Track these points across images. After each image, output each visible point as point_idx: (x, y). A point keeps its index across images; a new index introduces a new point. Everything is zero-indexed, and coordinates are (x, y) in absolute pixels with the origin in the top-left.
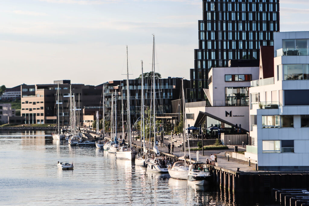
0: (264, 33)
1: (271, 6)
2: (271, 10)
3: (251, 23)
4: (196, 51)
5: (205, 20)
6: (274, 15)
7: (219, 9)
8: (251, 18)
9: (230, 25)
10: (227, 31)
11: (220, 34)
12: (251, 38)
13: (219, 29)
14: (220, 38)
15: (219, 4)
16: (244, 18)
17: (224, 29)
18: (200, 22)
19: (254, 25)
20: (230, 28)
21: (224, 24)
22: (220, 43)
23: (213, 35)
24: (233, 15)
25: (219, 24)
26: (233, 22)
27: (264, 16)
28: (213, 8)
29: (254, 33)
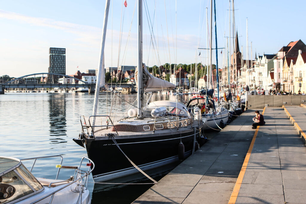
0: (63, 70)
5: (51, 67)
6: (65, 66)
10: (55, 69)
16: (58, 67)
19: (61, 68)
22: (54, 72)
23: (52, 70)
26: (56, 67)
27: (63, 66)
28: (52, 64)
29: (61, 70)
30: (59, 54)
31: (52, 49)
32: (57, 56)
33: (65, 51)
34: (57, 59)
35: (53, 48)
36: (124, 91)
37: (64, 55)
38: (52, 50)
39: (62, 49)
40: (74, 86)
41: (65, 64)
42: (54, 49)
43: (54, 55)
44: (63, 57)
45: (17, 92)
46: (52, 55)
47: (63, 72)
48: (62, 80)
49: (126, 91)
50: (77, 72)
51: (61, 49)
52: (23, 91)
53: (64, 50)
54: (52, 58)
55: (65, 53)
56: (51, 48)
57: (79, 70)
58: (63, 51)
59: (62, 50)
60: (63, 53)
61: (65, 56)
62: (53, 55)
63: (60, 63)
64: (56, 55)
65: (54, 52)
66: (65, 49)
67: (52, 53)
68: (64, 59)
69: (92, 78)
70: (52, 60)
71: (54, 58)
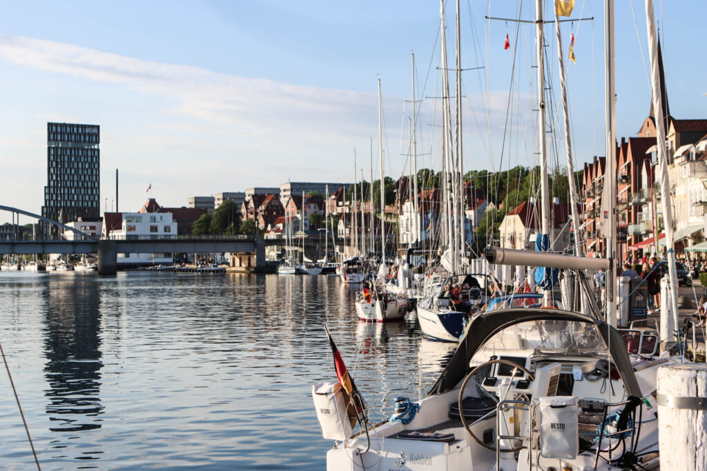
0: (89, 195)
1: (94, 178)
2: (94, 179)
3: (80, 188)
4: (43, 208)
5: (49, 186)
6: (96, 184)
7: (59, 179)
9: (66, 190)
10: (64, 194)
11: (59, 196)
12: (80, 199)
13: (59, 192)
14: (59, 199)
15: (59, 176)
16: (75, 185)
17: (62, 193)
18: (45, 187)
19: (82, 190)
20: (66, 192)
21: (62, 189)
22: (59, 202)
23: (54, 196)
24: (68, 183)
25: (59, 189)
26: (68, 188)
27: (89, 184)
28: (54, 178)
29: (82, 196)
30: (79, 146)
31: (54, 128)
32: (71, 149)
33: (98, 135)
34: (69, 161)
35: (56, 125)
36: (234, 266)
37: (96, 147)
38: (56, 131)
39: (89, 126)
41: (98, 176)
42: (59, 128)
44: (89, 154)
46: (54, 148)
47: (90, 203)
49: (241, 266)
51: (84, 127)
53: (96, 131)
54: (56, 159)
55: (98, 142)
56: (50, 125)
58: (90, 135)
59: (87, 131)
60: (91, 142)
61: (98, 150)
62: (56, 149)
63: (80, 172)
64: (66, 149)
65: (59, 138)
66: (98, 127)
67: (54, 140)
68: (95, 161)
69: (155, 221)
70: (54, 164)
71: (61, 156)
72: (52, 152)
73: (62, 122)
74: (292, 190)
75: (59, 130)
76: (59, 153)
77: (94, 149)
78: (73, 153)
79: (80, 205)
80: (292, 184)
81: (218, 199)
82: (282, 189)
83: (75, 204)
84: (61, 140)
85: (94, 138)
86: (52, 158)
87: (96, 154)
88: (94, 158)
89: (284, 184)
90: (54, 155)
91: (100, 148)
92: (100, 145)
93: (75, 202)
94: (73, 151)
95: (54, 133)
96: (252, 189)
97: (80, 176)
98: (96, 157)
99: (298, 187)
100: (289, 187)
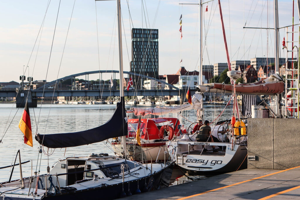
0: (153, 66)
2: (156, 58)
3: (149, 62)
5: (133, 61)
6: (157, 60)
7: (138, 57)
8: (149, 60)
11: (138, 66)
12: (149, 67)
13: (138, 64)
14: (138, 67)
15: (138, 56)
16: (146, 60)
17: (140, 64)
18: (131, 62)
19: (150, 63)
20: (142, 64)
21: (140, 63)
22: (138, 69)
23: (136, 66)
24: (143, 59)
25: (138, 63)
26: (143, 62)
27: (153, 60)
28: (136, 56)
29: (150, 66)
30: (148, 40)
31: (136, 31)
33: (157, 34)
34: (143, 48)
35: (137, 29)
37: (156, 40)
38: (136, 33)
39: (153, 30)
40: (168, 93)
41: (157, 55)
42: (138, 31)
43: (139, 40)
44: (153, 44)
45: (79, 103)
46: (135, 41)
47: (153, 70)
48: (149, 83)
50: (180, 69)
51: (151, 30)
52: (87, 102)
53: (156, 32)
54: (137, 47)
55: (157, 38)
56: (133, 29)
57: (183, 66)
58: (154, 34)
60: (154, 38)
61: (158, 42)
62: (136, 42)
64: (142, 42)
65: (138, 36)
66: (157, 30)
67: (135, 37)
68: (156, 48)
69: (196, 80)
70: (136, 50)
71: (139, 45)
72: (135, 43)
73: (139, 28)
74: (257, 62)
75: (138, 32)
76: (138, 44)
77: (156, 42)
78: (145, 44)
79: (149, 71)
80: (257, 59)
81: (216, 67)
82: (251, 61)
83: (146, 70)
84: (139, 37)
85: (156, 36)
86: (134, 47)
87: (157, 44)
88: (156, 47)
89: (253, 59)
90: (135, 45)
91: (158, 41)
92: (158, 39)
93: (146, 69)
94: (145, 43)
95: (135, 34)
96: (235, 61)
97: (149, 55)
98: (157, 46)
99: (260, 60)
100: (255, 60)
